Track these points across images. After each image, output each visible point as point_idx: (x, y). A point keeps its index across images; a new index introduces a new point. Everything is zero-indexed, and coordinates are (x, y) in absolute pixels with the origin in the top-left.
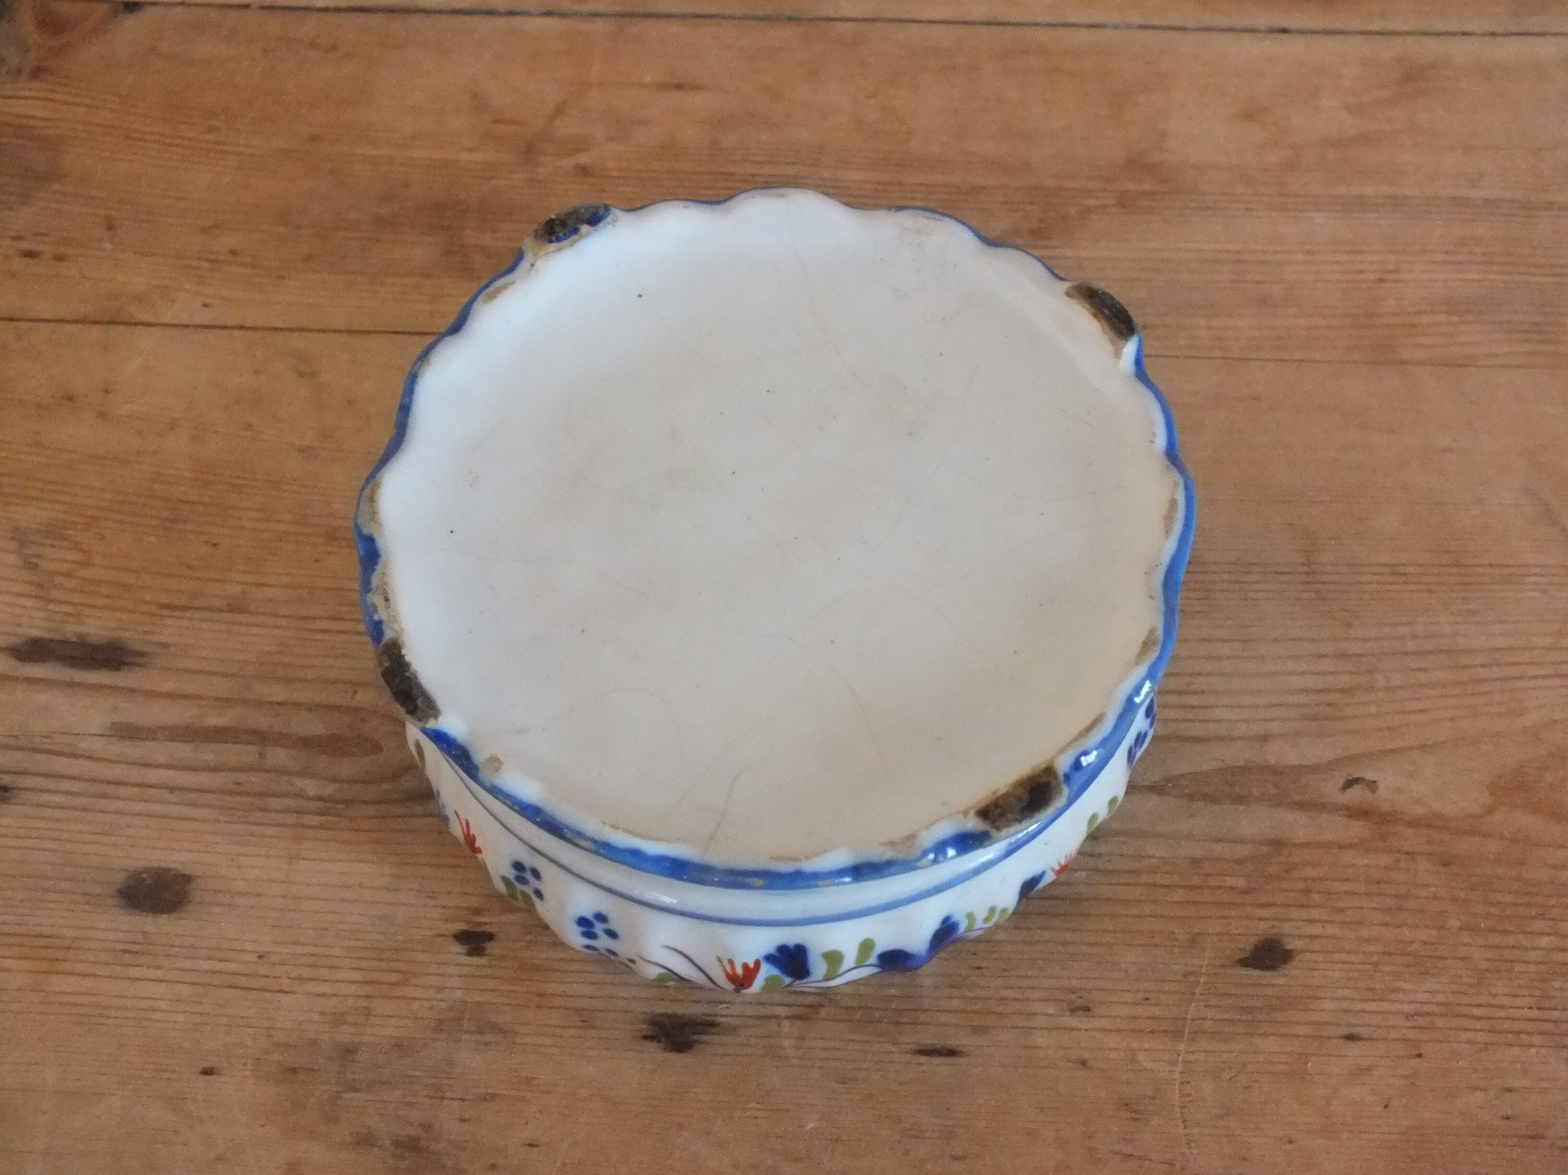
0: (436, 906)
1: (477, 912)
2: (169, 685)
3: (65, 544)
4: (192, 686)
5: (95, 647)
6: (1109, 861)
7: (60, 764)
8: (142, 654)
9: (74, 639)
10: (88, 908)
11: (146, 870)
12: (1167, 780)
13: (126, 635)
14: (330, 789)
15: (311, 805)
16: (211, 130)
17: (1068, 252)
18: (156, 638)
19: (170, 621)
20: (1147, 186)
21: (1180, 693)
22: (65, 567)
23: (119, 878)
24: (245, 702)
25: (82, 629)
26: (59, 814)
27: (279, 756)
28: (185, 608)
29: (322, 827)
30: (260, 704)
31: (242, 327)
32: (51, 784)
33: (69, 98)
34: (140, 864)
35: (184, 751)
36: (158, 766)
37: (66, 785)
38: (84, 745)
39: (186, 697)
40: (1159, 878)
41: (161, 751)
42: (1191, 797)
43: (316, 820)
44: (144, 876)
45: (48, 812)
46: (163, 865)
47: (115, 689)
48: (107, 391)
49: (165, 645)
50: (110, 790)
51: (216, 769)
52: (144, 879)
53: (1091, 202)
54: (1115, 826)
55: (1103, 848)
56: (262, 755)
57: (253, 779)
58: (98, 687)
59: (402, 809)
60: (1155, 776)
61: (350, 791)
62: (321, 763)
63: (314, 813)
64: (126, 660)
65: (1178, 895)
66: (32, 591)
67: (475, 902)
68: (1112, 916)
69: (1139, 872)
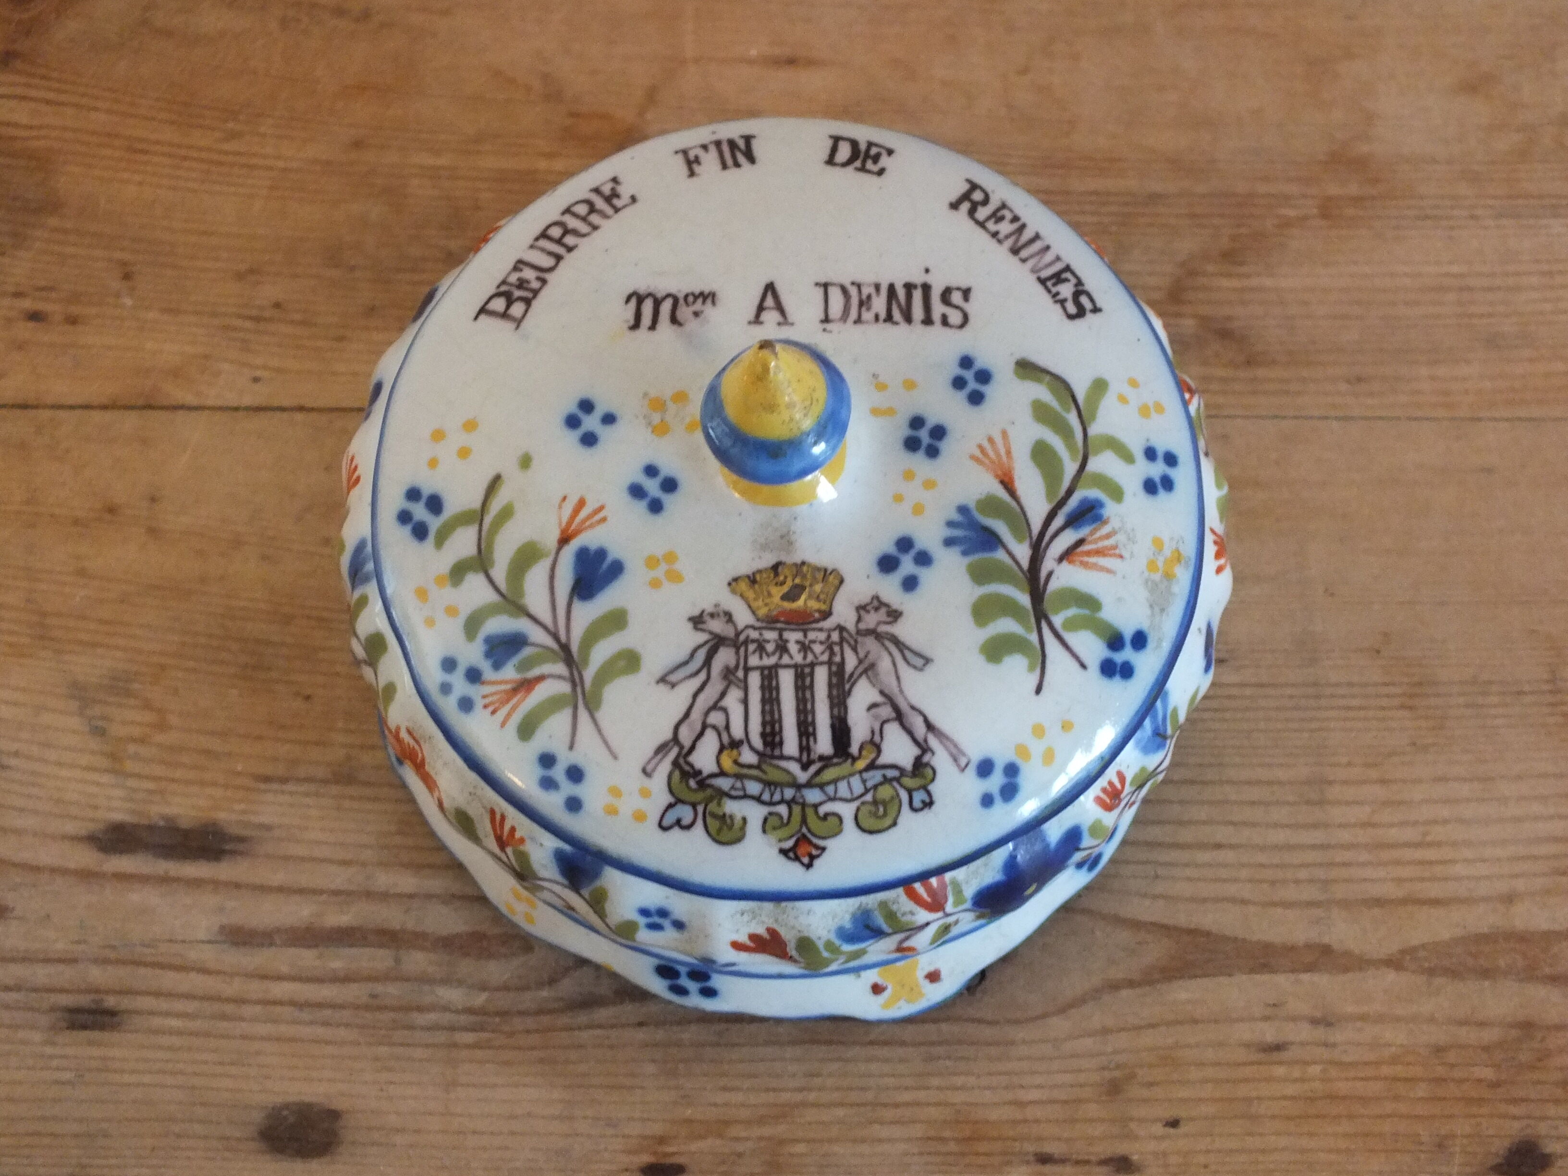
0: (617, 1136)
1: (662, 1140)
2: (278, 878)
3: (132, 702)
4: (304, 878)
5: (186, 834)
6: (1345, 1051)
7: (169, 980)
8: (242, 839)
9: (162, 823)
10: (227, 1154)
11: (286, 1106)
12: (1403, 952)
13: (222, 816)
14: (480, 999)
15: (464, 1019)
16: (233, 136)
17: (1268, 282)
18: (255, 819)
19: (270, 797)
20: (1353, 189)
21: (1417, 845)
22: (136, 731)
23: (258, 1117)
24: (369, 895)
25: (168, 811)
26: (176, 1041)
27: (417, 961)
28: (284, 780)
29: (477, 1046)
30: (385, 896)
31: (301, 409)
32: (163, 1005)
33: (51, 96)
34: (279, 1100)
35: (307, 958)
36: (280, 978)
37: (180, 1006)
38: (193, 955)
39: (300, 891)
40: (1399, 1070)
41: (283, 959)
42: (1431, 972)
43: (469, 1038)
44: (285, 1113)
45: (165, 1040)
46: (307, 1099)
47: (216, 884)
48: (153, 500)
49: (268, 828)
50: (229, 1008)
51: (346, 979)
52: (285, 1118)
53: (1292, 213)
54: (1350, 1009)
55: (1338, 1036)
56: (398, 961)
57: (392, 991)
58: (196, 883)
59: (564, 1020)
60: (1392, 947)
61: (504, 1001)
62: (466, 967)
63: (466, 1029)
64: (227, 847)
65: (1422, 1091)
66: (104, 763)
67: (657, 1129)
68: (1351, 1117)
69: (1377, 1064)
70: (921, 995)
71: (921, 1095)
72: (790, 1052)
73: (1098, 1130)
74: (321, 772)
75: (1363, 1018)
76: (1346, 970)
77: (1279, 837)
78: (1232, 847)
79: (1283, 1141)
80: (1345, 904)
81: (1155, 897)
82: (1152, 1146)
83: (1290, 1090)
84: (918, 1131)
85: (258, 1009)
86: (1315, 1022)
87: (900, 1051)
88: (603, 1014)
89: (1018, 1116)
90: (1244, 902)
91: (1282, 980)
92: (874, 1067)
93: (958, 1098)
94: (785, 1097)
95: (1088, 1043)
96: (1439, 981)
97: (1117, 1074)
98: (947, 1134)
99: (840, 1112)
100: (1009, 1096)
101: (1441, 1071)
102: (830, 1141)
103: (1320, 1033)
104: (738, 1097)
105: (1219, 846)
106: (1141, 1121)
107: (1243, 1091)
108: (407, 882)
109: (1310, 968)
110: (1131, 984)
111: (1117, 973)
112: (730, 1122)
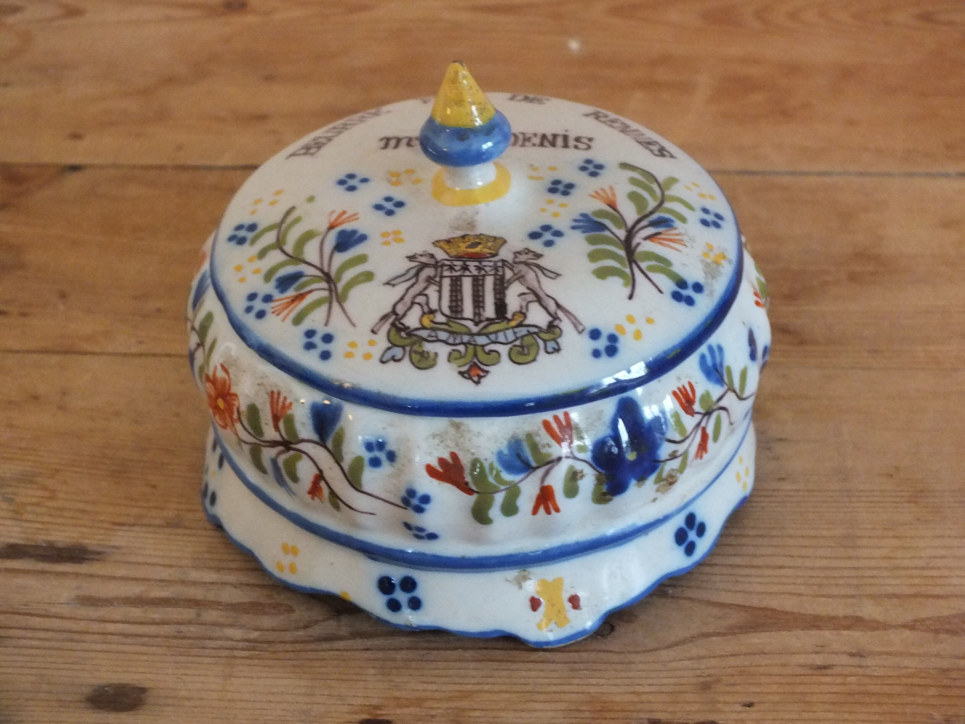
0: (344, 704)
1: (376, 707)
2: (122, 572)
3: (34, 486)
4: (140, 573)
5: (60, 550)
6: (875, 670)
8: (99, 553)
9: (44, 545)
10: (62, 709)
11: (109, 686)
12: (916, 621)
13: (86, 541)
14: (254, 635)
15: (241, 645)
17: (813, 308)
18: (110, 544)
19: (120, 533)
20: (870, 269)
21: (923, 568)
22: (34, 500)
23: (87, 691)
24: (183, 582)
25: (50, 538)
26: (35, 651)
27: (212, 615)
28: (133, 525)
29: (250, 658)
30: (194, 583)
32: (30, 634)
34: (104, 682)
35: (136, 612)
36: (115, 622)
37: (41, 635)
38: (55, 610)
40: (916, 681)
41: (118, 612)
42: (936, 631)
44: (107, 689)
45: (28, 651)
46: (122, 681)
47: (77, 575)
48: (64, 393)
49: (118, 548)
50: (76, 636)
51: (161, 623)
52: (107, 691)
53: (830, 279)
54: (877, 649)
55: (869, 662)
56: (198, 615)
57: (192, 629)
58: (64, 574)
59: (313, 646)
60: (906, 618)
61: (271, 636)
62: (245, 619)
63: (243, 649)
64: (87, 557)
65: (932, 691)
66: (10, 515)
67: (375, 702)
68: (880, 704)
69: (899, 677)
70: (566, 620)
71: (567, 688)
72: (472, 665)
73: (695, 707)
74: (158, 522)
75: (888, 654)
76: (873, 629)
77: (824, 563)
78: (790, 567)
79: (831, 715)
80: (872, 597)
81: (736, 592)
82: (734, 716)
83: (835, 689)
84: (562, 706)
85: (96, 637)
86: (852, 655)
87: (552, 666)
88: (340, 644)
89: (636, 699)
90: (800, 595)
91: (827, 634)
92: (533, 674)
93: (592, 689)
94: (467, 689)
95: (687, 663)
96: (942, 636)
97: (708, 679)
98: (584, 708)
99: (507, 696)
100: (631, 689)
101: (946, 682)
102: (498, 710)
103: (855, 661)
104: (434, 687)
105: (781, 567)
106: (726, 703)
107: (799, 689)
108: (210, 576)
109: (848, 628)
110: (718, 634)
111: (708, 629)
112: (426, 699)
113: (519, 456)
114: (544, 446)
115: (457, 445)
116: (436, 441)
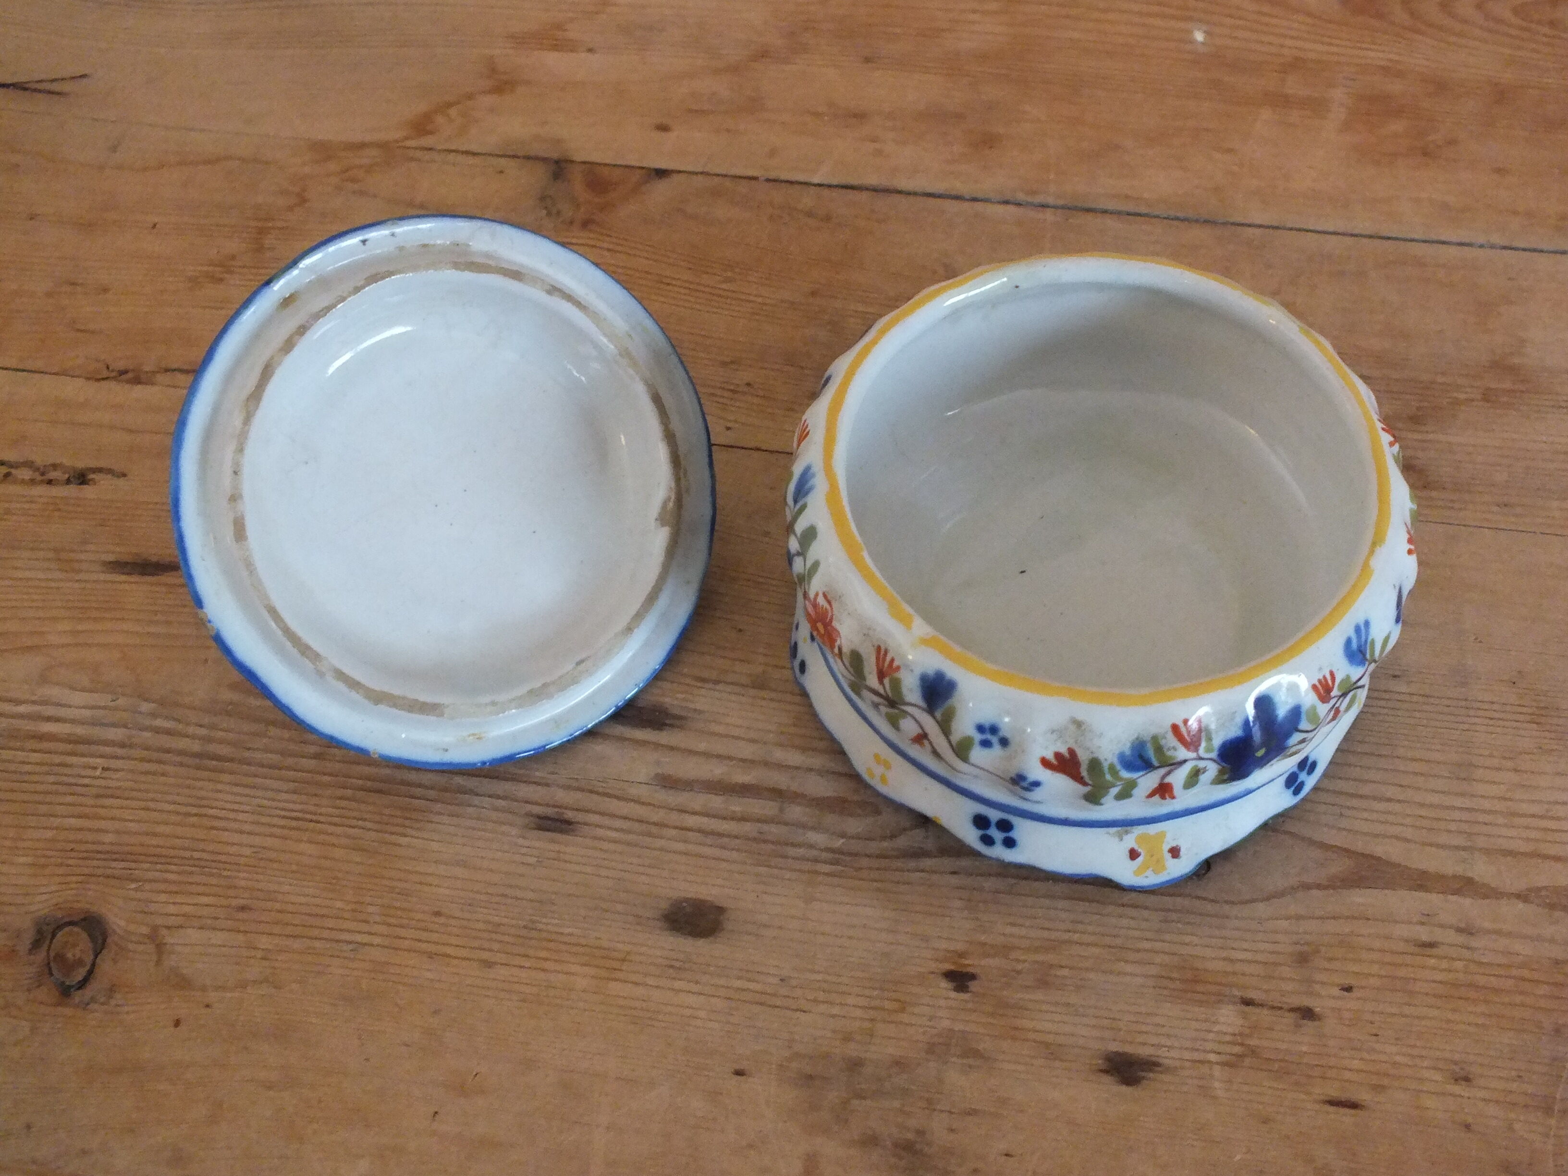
0: (927, 948)
1: (962, 955)
2: (702, 746)
4: (721, 748)
5: (641, 709)
6: (1483, 954)
7: (614, 806)
8: (681, 718)
10: (639, 927)
11: (686, 900)
12: (1530, 890)
13: (668, 701)
14: (839, 843)
15: (825, 855)
16: (728, 280)
17: (1441, 437)
18: (692, 706)
19: (703, 691)
20: (1507, 385)
21: (1542, 817)
23: (664, 905)
24: (766, 764)
26: (612, 847)
27: (796, 812)
28: (717, 682)
29: (832, 874)
30: (778, 766)
31: (758, 449)
32: (606, 821)
34: (682, 895)
35: (716, 802)
36: (694, 813)
37: (618, 823)
38: (634, 791)
39: (719, 756)
40: (1526, 973)
41: (699, 800)
42: (1552, 907)
43: (826, 868)
44: (684, 904)
45: (605, 845)
46: (702, 897)
47: (657, 746)
49: (700, 712)
50: (654, 830)
51: (743, 819)
52: (684, 908)
53: (1462, 396)
54: (1487, 925)
55: (1477, 943)
56: (781, 810)
57: (774, 830)
58: (644, 743)
59: (899, 864)
60: (1520, 885)
61: (856, 846)
62: (830, 819)
63: (825, 862)
64: (667, 722)
65: (1543, 990)
67: (960, 947)
68: (1486, 1002)
69: (1510, 966)
70: (1164, 868)
71: (1158, 945)
72: (1061, 904)
73: (1289, 987)
75: (1498, 932)
76: (1486, 897)
77: (1435, 799)
78: (1399, 801)
79: (1435, 1013)
80: (1487, 852)
81: (1340, 829)
82: (1332, 1003)
83: (1439, 977)
84: (1153, 970)
85: (674, 832)
86: (1459, 930)
87: (1146, 913)
88: (927, 863)
89: (1229, 968)
90: (1407, 840)
91: (1435, 898)
92: (1125, 922)
93: (1184, 950)
94: (1054, 935)
95: (1284, 924)
96: (1558, 914)
97: (1306, 948)
98: (1175, 975)
99: (1096, 951)
100: (1224, 954)
101: (1558, 978)
102: (1087, 969)
103: (1461, 939)
104: (1023, 932)
105: (1389, 800)
106: (1323, 983)
107: (1402, 972)
108: (795, 758)
109: (1456, 892)
110: (1319, 887)
111: (1308, 879)
112: (1013, 948)
113: (1141, 757)
114: (1169, 749)
115: (1076, 742)
116: (1054, 736)
